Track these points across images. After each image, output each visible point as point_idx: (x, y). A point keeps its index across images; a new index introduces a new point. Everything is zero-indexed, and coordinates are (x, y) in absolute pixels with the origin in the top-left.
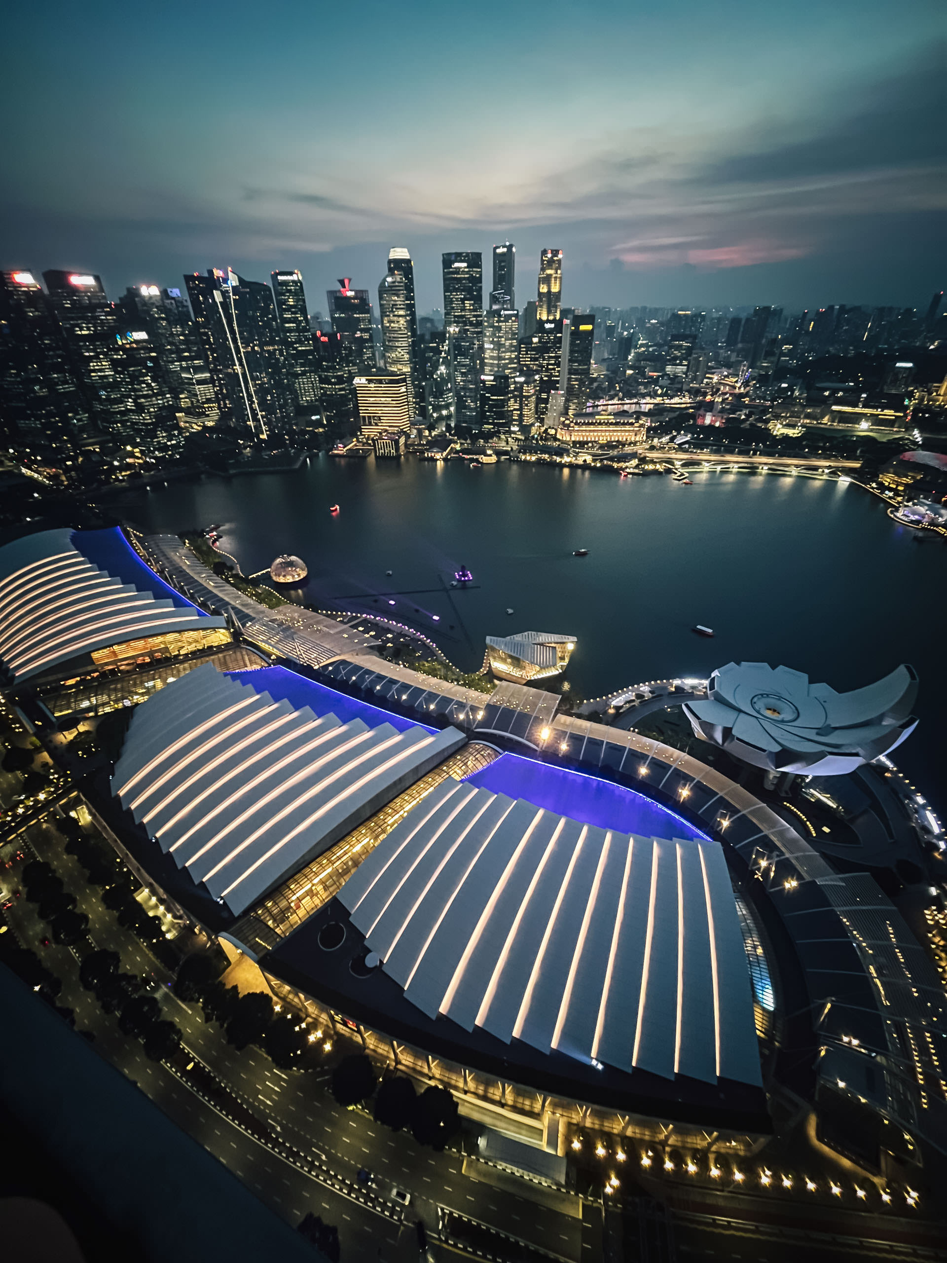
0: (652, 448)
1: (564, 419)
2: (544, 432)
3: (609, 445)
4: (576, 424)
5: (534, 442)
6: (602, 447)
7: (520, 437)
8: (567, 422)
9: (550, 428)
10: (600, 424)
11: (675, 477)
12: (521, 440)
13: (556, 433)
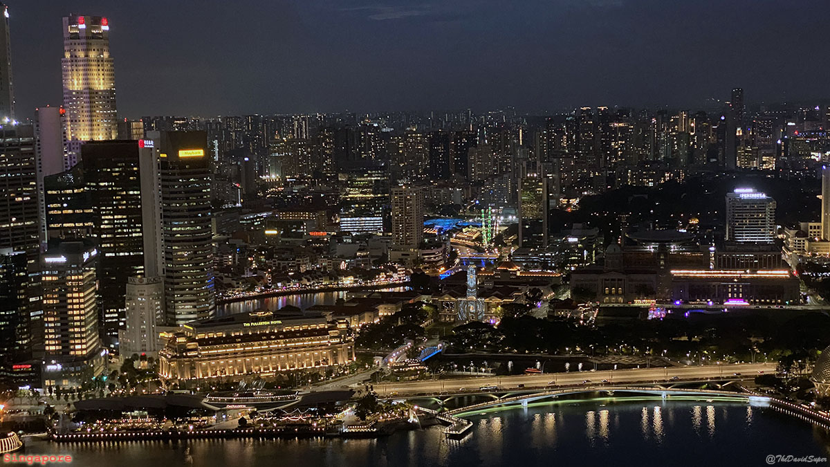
0: (376, 377)
1: (171, 335)
2: (123, 369)
3: (285, 383)
4: (202, 342)
5: (106, 392)
6: (269, 386)
7: (66, 384)
8: (181, 340)
9: (135, 357)
10: (256, 338)
11: (446, 430)
12: (71, 391)
13: (156, 368)
